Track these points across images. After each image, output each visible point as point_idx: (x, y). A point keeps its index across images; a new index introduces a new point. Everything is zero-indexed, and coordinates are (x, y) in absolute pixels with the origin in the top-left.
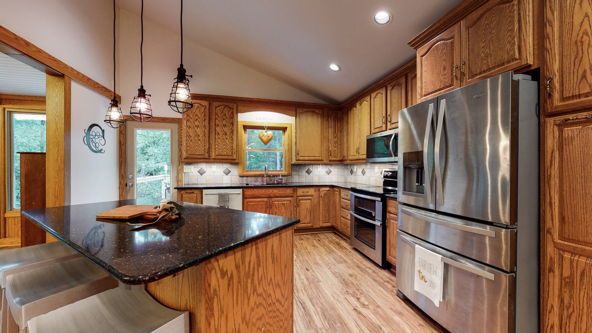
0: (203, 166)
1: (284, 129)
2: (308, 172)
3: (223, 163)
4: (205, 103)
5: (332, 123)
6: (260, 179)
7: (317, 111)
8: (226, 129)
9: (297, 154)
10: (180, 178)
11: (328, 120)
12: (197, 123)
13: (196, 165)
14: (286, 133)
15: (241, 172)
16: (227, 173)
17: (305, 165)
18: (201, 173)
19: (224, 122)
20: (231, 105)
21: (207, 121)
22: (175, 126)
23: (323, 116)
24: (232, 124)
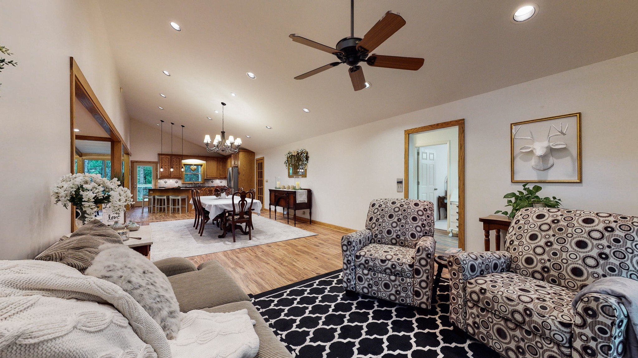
0: (166, 180)
1: (201, 165)
2: (212, 182)
3: (175, 179)
4: (169, 157)
5: (221, 163)
6: (191, 185)
7: (215, 159)
8: (177, 166)
9: (207, 175)
10: (156, 184)
11: (219, 162)
12: (165, 164)
13: (163, 180)
14: (202, 167)
15: (183, 182)
16: (177, 182)
17: (211, 179)
18: (166, 182)
19: (177, 164)
20: (179, 157)
21: (169, 163)
22: (154, 165)
23: (218, 161)
24: (180, 164)
